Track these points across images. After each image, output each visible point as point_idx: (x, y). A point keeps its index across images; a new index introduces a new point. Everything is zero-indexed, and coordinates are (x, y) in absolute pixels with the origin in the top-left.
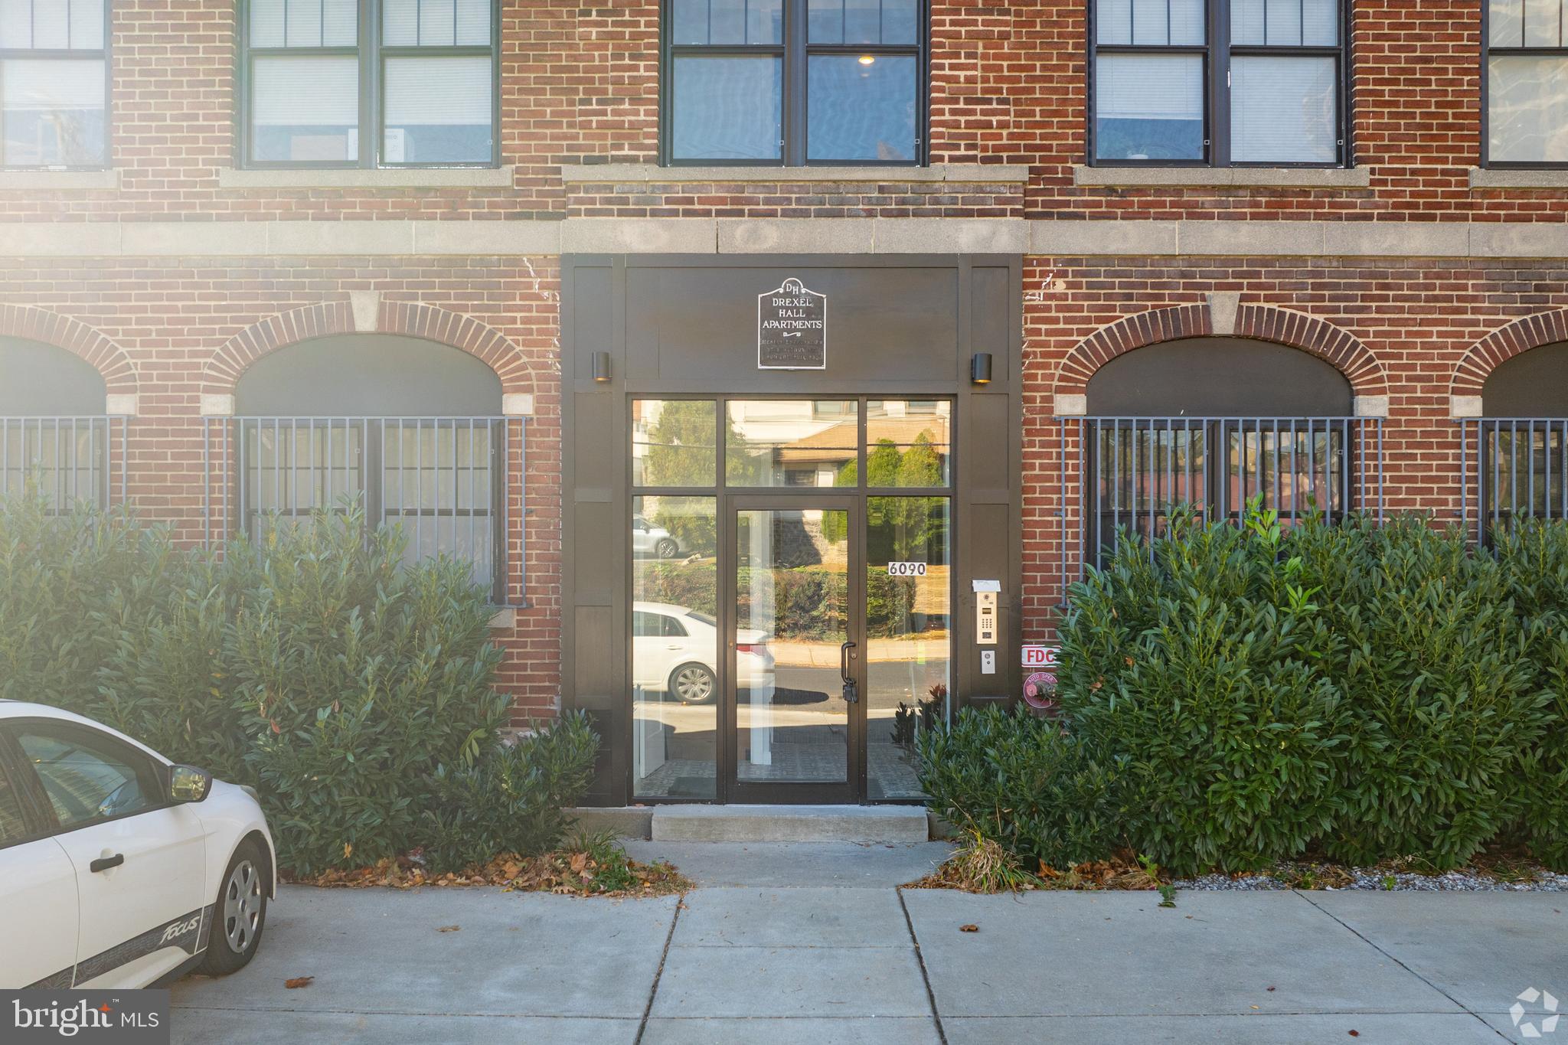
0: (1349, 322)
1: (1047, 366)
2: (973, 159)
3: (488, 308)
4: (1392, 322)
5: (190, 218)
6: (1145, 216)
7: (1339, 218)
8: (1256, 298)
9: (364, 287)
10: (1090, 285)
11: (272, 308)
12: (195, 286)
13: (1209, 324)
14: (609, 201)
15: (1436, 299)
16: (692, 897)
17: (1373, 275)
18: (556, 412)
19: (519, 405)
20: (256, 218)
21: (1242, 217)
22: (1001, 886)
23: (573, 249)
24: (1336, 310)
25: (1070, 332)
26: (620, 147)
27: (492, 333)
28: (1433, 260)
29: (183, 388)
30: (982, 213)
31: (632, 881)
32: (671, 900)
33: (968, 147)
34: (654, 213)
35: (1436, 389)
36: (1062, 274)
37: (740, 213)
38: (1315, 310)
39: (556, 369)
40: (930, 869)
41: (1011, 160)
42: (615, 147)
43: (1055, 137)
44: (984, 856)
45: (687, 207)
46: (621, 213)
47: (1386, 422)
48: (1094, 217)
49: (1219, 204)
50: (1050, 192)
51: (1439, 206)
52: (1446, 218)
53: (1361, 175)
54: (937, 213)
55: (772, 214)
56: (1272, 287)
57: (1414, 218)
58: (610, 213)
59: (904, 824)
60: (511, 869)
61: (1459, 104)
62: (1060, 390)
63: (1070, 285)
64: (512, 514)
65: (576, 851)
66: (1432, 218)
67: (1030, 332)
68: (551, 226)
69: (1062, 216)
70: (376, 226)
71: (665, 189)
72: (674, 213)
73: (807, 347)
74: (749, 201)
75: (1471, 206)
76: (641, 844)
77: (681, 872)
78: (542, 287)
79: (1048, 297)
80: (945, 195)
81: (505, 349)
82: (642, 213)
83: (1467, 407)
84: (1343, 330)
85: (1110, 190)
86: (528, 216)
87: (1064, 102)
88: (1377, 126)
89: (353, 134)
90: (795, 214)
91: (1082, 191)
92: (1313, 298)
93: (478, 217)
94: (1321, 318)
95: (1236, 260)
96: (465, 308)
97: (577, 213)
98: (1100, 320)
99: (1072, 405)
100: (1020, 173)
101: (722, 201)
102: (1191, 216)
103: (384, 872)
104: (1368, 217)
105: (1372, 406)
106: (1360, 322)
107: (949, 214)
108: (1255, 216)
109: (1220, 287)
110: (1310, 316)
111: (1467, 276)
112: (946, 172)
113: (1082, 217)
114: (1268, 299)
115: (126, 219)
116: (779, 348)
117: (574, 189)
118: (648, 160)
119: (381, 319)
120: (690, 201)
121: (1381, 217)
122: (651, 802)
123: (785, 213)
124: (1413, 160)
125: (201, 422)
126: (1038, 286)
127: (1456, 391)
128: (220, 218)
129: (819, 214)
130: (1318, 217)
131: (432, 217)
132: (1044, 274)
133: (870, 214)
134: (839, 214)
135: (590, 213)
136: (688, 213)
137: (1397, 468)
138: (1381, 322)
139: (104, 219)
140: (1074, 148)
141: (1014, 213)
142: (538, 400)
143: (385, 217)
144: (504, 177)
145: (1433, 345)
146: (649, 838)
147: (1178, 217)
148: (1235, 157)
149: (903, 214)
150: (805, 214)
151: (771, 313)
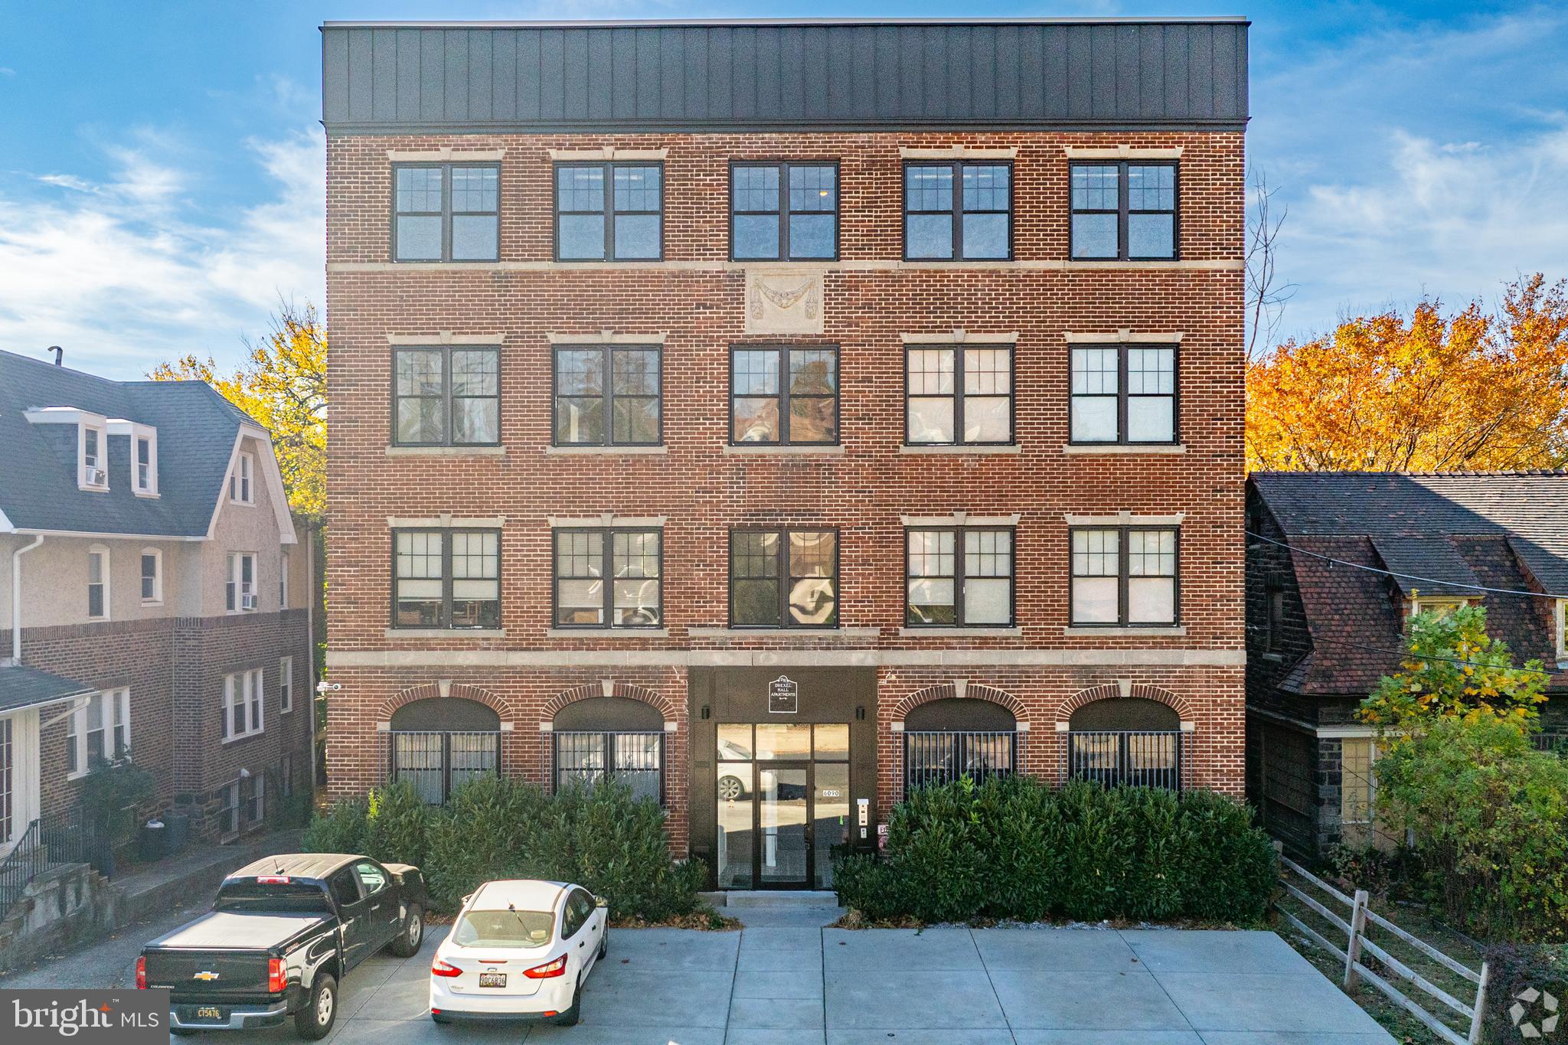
0: (1014, 692)
1: (888, 710)
2: (857, 625)
3: (658, 687)
4: (1031, 691)
5: (534, 650)
6: (929, 648)
7: (1009, 648)
8: (974, 682)
9: (607, 678)
10: (906, 677)
11: (568, 687)
12: (537, 677)
13: (955, 693)
14: (708, 644)
15: (1049, 682)
16: (746, 931)
17: (1023, 672)
18: (686, 729)
19: (671, 727)
20: (562, 649)
21: (969, 648)
22: (860, 927)
23: (693, 664)
24: (1008, 687)
25: (897, 696)
26: (712, 621)
27: (660, 697)
28: (1048, 666)
29: (533, 719)
30: (861, 648)
31: (723, 925)
32: (738, 932)
33: (856, 620)
34: (727, 649)
35: (1050, 719)
36: (895, 672)
37: (762, 649)
38: (999, 687)
39: (686, 712)
40: (835, 920)
41: (873, 625)
42: (710, 621)
43: (891, 616)
44: (854, 916)
45: (740, 646)
46: (713, 649)
47: (1028, 733)
48: (907, 649)
49: (959, 643)
50: (889, 639)
51: (1051, 643)
52: (1054, 648)
53: (1018, 631)
54: (843, 649)
55: (775, 649)
56: (981, 677)
57: (1040, 648)
58: (708, 649)
59: (827, 900)
60: (677, 920)
61: (1060, 601)
62: (893, 720)
63: (898, 677)
64: (669, 771)
65: (701, 913)
66: (1048, 648)
67: (881, 696)
68: (685, 653)
69: (894, 649)
70: (612, 653)
71: (731, 639)
72: (735, 649)
73: (789, 704)
74: (765, 643)
75: (1065, 643)
76: (721, 908)
77: (740, 921)
78: (681, 678)
79: (888, 682)
80: (846, 641)
81: (664, 703)
82: (722, 649)
83: (1063, 727)
84: (1011, 695)
85: (914, 638)
86: (674, 649)
87: (895, 601)
88: (1025, 610)
89: (601, 612)
90: (784, 649)
91: (903, 638)
92: (998, 682)
93: (654, 649)
94: (1001, 690)
95: (967, 667)
96: (648, 687)
97: (695, 649)
98: (910, 691)
99: (898, 727)
100: (876, 632)
101: (755, 643)
102: (948, 648)
103: (629, 922)
104: (1021, 648)
105: (1023, 727)
106: (1018, 692)
107: (847, 649)
108: (974, 648)
109: (959, 677)
110: (997, 689)
111: (1063, 672)
112: (847, 632)
113: (902, 649)
114: (979, 682)
115: (508, 649)
116: (777, 704)
117: (694, 639)
118: (723, 626)
119: (614, 691)
120: (741, 644)
121: (1027, 648)
122: (726, 890)
123: (780, 649)
124: (1040, 624)
125: (540, 733)
126: (884, 677)
127: (1058, 720)
128: (547, 649)
129: (795, 649)
130: (1000, 648)
131: (635, 649)
132: (887, 672)
133: (815, 649)
134: (803, 649)
135: (700, 648)
136: (740, 649)
137: (1033, 752)
138: (1027, 691)
139: (498, 649)
140: (899, 620)
141: (874, 648)
142: (679, 724)
143: (616, 649)
144: (665, 633)
145: (1048, 701)
146: (725, 905)
147: (942, 648)
148: (968, 620)
149: (828, 649)
150: (788, 649)
151: (775, 690)
